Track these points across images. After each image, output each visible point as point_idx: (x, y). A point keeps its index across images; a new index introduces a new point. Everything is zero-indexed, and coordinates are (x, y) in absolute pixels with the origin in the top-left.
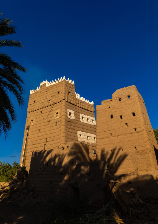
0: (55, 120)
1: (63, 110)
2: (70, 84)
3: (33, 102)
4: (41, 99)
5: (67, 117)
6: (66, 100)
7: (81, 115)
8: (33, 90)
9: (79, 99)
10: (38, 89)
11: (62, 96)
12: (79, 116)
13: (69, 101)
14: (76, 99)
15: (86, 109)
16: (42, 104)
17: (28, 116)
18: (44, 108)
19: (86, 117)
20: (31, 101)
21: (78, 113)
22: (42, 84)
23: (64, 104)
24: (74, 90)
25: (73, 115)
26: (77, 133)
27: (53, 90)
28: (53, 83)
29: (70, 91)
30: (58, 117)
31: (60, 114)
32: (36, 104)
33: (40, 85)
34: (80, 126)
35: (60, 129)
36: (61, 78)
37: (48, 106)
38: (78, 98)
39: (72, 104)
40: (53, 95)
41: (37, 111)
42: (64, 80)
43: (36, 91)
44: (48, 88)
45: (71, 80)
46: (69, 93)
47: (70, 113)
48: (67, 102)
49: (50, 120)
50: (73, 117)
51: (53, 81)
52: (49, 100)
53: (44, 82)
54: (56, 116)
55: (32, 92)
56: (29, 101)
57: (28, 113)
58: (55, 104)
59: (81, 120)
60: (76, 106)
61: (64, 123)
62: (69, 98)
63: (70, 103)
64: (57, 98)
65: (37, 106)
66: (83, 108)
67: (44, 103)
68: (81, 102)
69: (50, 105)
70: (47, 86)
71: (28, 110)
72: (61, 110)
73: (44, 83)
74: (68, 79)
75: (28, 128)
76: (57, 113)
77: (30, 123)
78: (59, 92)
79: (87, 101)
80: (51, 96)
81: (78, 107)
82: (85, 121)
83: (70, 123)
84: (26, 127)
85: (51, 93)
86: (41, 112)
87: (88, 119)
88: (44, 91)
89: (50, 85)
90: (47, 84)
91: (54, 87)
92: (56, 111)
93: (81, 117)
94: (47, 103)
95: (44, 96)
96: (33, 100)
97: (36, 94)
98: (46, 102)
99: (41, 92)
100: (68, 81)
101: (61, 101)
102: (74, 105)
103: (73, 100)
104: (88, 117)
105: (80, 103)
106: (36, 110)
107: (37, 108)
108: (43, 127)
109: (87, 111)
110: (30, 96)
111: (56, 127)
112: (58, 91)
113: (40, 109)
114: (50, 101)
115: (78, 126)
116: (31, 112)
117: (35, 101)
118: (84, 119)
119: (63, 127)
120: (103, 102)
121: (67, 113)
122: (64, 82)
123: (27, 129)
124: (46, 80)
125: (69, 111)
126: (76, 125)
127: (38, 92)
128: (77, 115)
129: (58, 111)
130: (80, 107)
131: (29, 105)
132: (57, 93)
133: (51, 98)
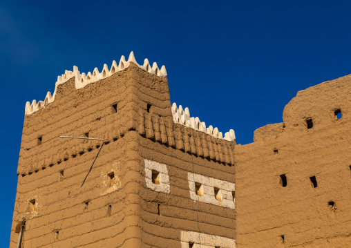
0: (106, 200)
1: (130, 164)
2: (154, 78)
3: (36, 141)
4: (60, 131)
5: (143, 185)
6: (141, 129)
7: (192, 178)
8: (34, 101)
9: (182, 127)
10: (50, 98)
11: (125, 118)
12: (186, 180)
13: (150, 133)
14: (175, 126)
15: (208, 158)
16: (63, 146)
17: (19, 188)
18: (71, 160)
19: (208, 183)
20: (27, 139)
21: (180, 172)
22: (61, 80)
23: (133, 144)
24: (167, 95)
25: (163, 178)
26: (178, 239)
27: (96, 100)
28: (97, 76)
29: (152, 101)
30: (115, 188)
31: (121, 177)
32: (44, 146)
33: (57, 84)
34: (189, 213)
35: (121, 226)
36: (123, 58)
37: (82, 153)
38: (182, 122)
39: (160, 142)
40: (98, 115)
41: (48, 169)
42: (132, 67)
43: (43, 104)
44: (81, 93)
45: (155, 64)
46: (149, 106)
47: (155, 174)
48: (144, 135)
49: (89, 198)
50: (163, 184)
51: (96, 70)
52: (86, 131)
53: (68, 75)
54: (110, 185)
55: (30, 108)
56: (24, 137)
57: (20, 177)
58: (105, 146)
59: (192, 195)
60: (174, 147)
61: (134, 207)
62: (149, 124)
63: (153, 139)
64: (110, 126)
65: (49, 152)
66: (200, 153)
67: (71, 143)
68: (192, 133)
69: (90, 150)
70: (79, 85)
71: (20, 169)
72: (124, 163)
73: (68, 79)
74: (146, 61)
75: (22, 227)
76: (112, 175)
77: (29, 210)
78: (115, 106)
79: (213, 132)
80: (91, 118)
81: (183, 150)
82: (206, 196)
83: (155, 205)
84: (14, 225)
85: (91, 110)
86: (62, 172)
87: (216, 190)
88: (69, 104)
89: (86, 82)
90: (76, 79)
91: (101, 89)
92: (108, 167)
93: (192, 186)
94: (78, 144)
95: (69, 120)
96: (36, 135)
97: (46, 115)
98: (77, 141)
99: (61, 108)
100: (144, 67)
101: (122, 136)
102: (166, 144)
103: (162, 128)
104: (217, 183)
105: (186, 137)
106: (44, 168)
107: (48, 162)
108: (67, 223)
109: (219, 165)
110: (26, 121)
111: (110, 219)
112: (112, 101)
113: (59, 163)
114: (87, 134)
115: (181, 215)
116: (30, 173)
117: (40, 139)
118: (202, 190)
119: (131, 220)
121: (143, 174)
122: (130, 74)
123: (17, 232)
124: (75, 68)
125: (150, 165)
126: (177, 211)
127: (50, 107)
128: (177, 179)
129: (114, 168)
130: (189, 153)
131: (22, 152)
132: (110, 109)
133: (91, 126)
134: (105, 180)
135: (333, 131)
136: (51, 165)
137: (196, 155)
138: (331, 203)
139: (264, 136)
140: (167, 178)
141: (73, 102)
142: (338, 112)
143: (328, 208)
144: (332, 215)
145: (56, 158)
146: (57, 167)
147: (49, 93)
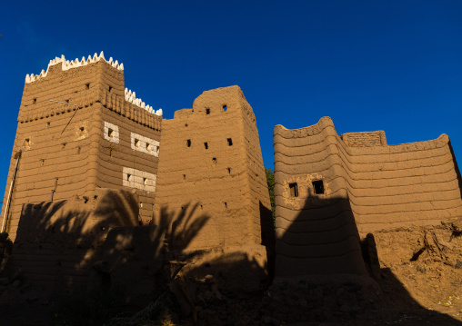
0: (77, 144)
1: (95, 123)
2: (115, 70)
3: (32, 101)
4: (50, 96)
5: (102, 137)
6: (104, 102)
7: (134, 136)
8: (32, 75)
9: (130, 104)
10: (44, 74)
11: (94, 93)
12: (129, 136)
13: (109, 105)
14: (126, 103)
15: (145, 125)
16: (51, 107)
17: (18, 130)
18: (55, 116)
19: (143, 140)
20: (26, 99)
21: (126, 131)
22: (52, 63)
23: (98, 111)
24: (122, 83)
25: (115, 134)
26: (121, 172)
27: (75, 80)
28: (77, 64)
29: (112, 85)
30: (83, 137)
31: (88, 131)
32: (37, 105)
33: (49, 65)
34: (130, 157)
35: (86, 161)
36: (96, 54)
38: (130, 101)
39: (115, 111)
40: (76, 89)
41: (39, 121)
42: (102, 61)
43: (38, 77)
44: (65, 73)
45: (117, 62)
46: (110, 88)
47: (110, 131)
48: (105, 106)
49: (66, 141)
50: (115, 138)
51: (77, 59)
52: (67, 98)
53: (58, 60)
54: (80, 135)
55: (29, 79)
56: (23, 98)
57: (19, 123)
58: (79, 110)
59: (133, 146)
60: (124, 116)
61: (95, 150)
62: (110, 100)
63: (111, 109)
64: (84, 98)
65: (40, 109)
66: (140, 121)
67: (56, 105)
68: (136, 108)
69: (69, 111)
70: (64, 68)
71: (20, 118)
72: (91, 122)
73: (57, 62)
74: (111, 59)
75: (19, 155)
76: (82, 129)
77: (24, 145)
78: (88, 85)
79: (149, 109)
80: (71, 91)
81: (129, 118)
82: (141, 147)
83: (109, 150)
84: (14, 154)
85: (71, 85)
86: (49, 123)
87: (148, 145)
88: (57, 80)
89: (70, 67)
90: (63, 64)
91: (80, 72)
92: (80, 123)
93: (133, 141)
94: (61, 106)
95: (56, 90)
96: (33, 97)
97: (40, 85)
98: (60, 104)
99: (51, 82)
100: (109, 62)
101: (91, 105)
102: (119, 113)
103: (118, 103)
104: (149, 140)
105: (132, 110)
106: (36, 120)
107: (40, 116)
108: (50, 156)
109: (151, 130)
110: (26, 87)
111: (78, 157)
112: (86, 81)
113: (47, 117)
114: (68, 101)
115: (125, 158)
116: (27, 122)
117: (35, 100)
118: (139, 144)
119: (93, 158)
120: (176, 113)
121: (102, 130)
122: (100, 65)
123: (16, 158)
124: (63, 56)
125: (107, 125)
126: (122, 155)
127: (43, 80)
128: (124, 136)
129: (84, 124)
130: (133, 120)
131: (21, 107)
132: (84, 87)
133: (71, 96)
134: (78, 132)
135: (221, 118)
136: (42, 118)
137: (137, 122)
138: (214, 159)
139: (181, 116)
140: (118, 135)
141: (60, 79)
142: (225, 107)
143: (213, 162)
144: (214, 166)
145: (46, 114)
146: (46, 120)
147: (43, 71)
